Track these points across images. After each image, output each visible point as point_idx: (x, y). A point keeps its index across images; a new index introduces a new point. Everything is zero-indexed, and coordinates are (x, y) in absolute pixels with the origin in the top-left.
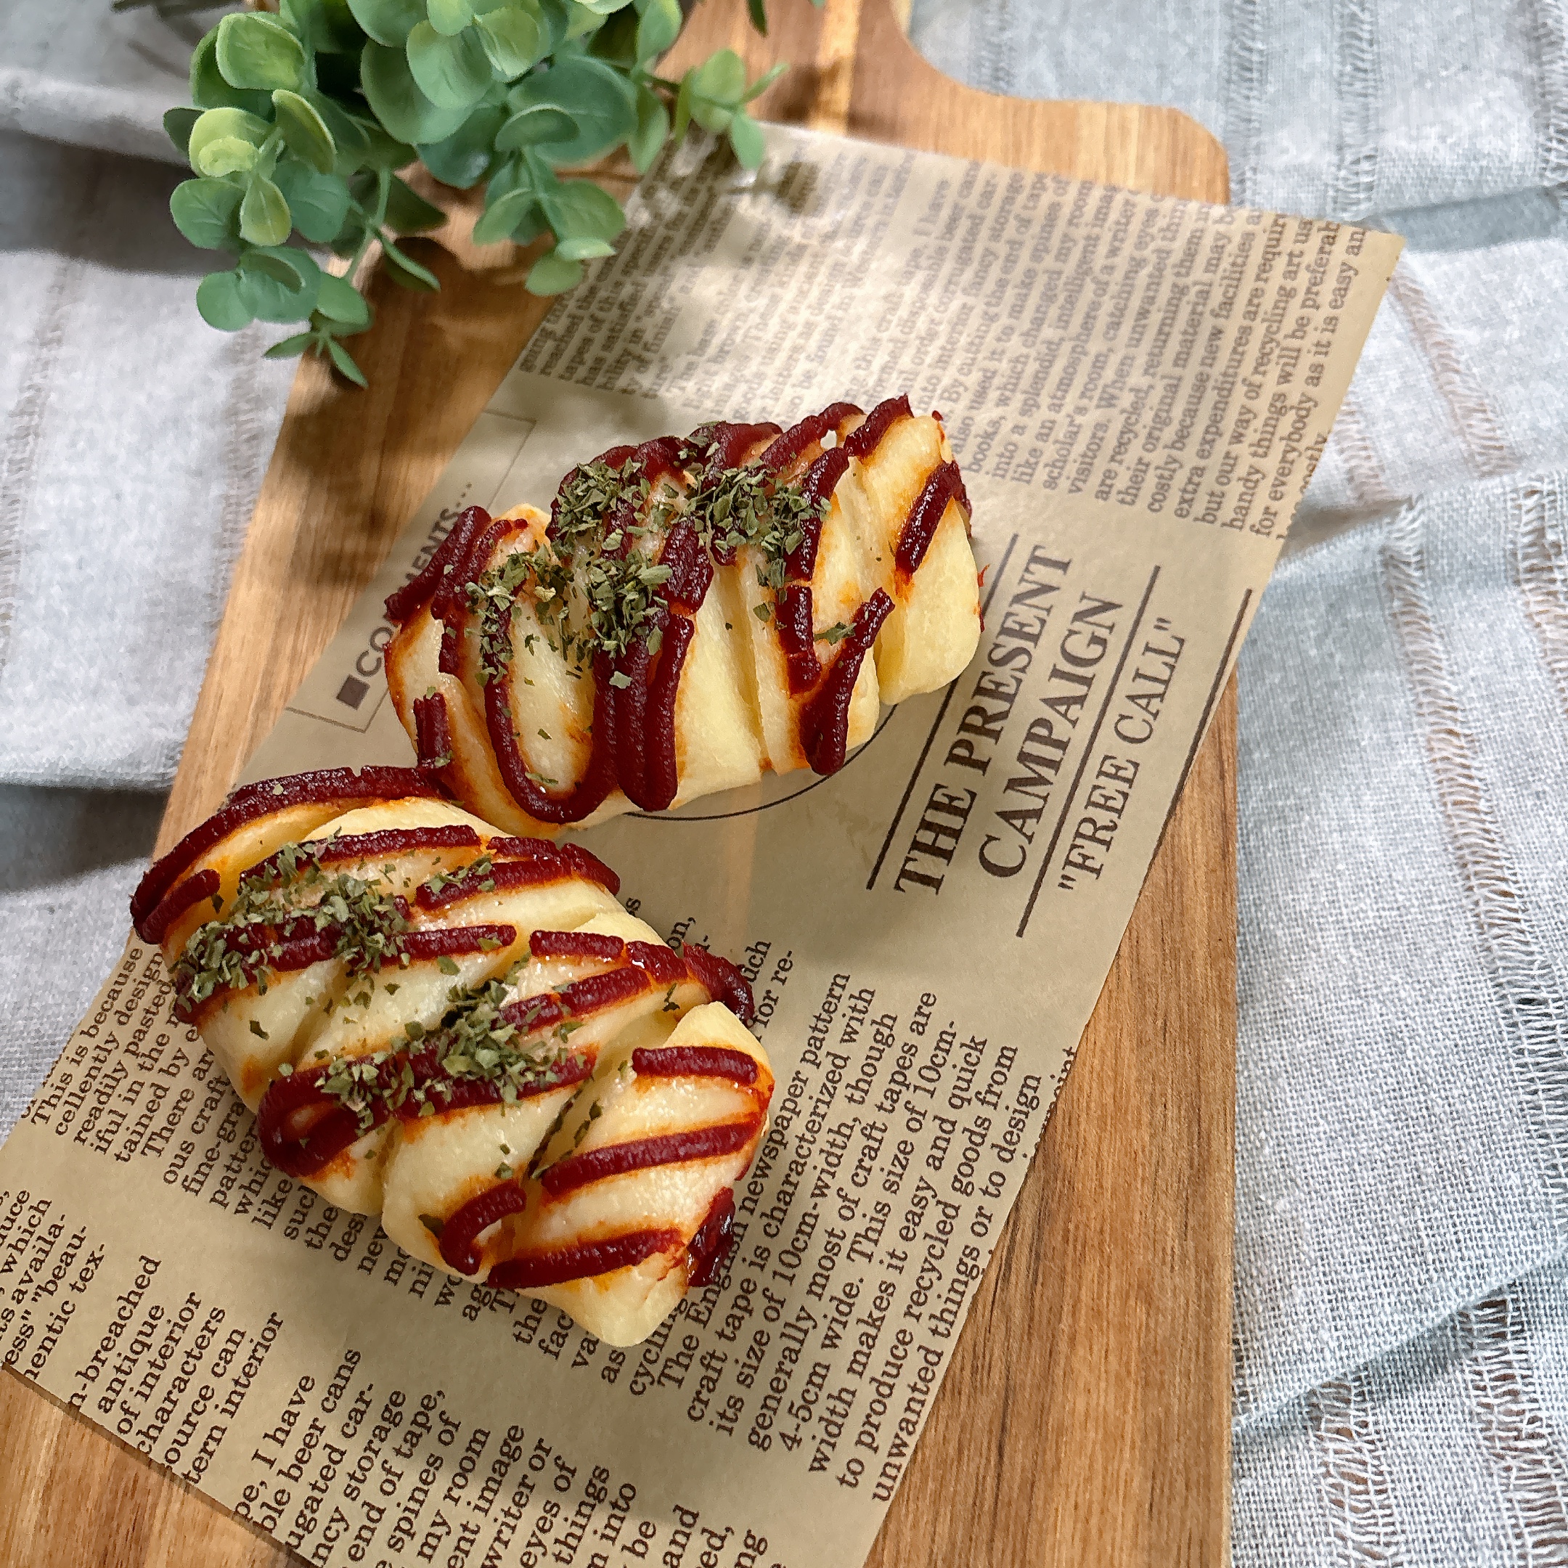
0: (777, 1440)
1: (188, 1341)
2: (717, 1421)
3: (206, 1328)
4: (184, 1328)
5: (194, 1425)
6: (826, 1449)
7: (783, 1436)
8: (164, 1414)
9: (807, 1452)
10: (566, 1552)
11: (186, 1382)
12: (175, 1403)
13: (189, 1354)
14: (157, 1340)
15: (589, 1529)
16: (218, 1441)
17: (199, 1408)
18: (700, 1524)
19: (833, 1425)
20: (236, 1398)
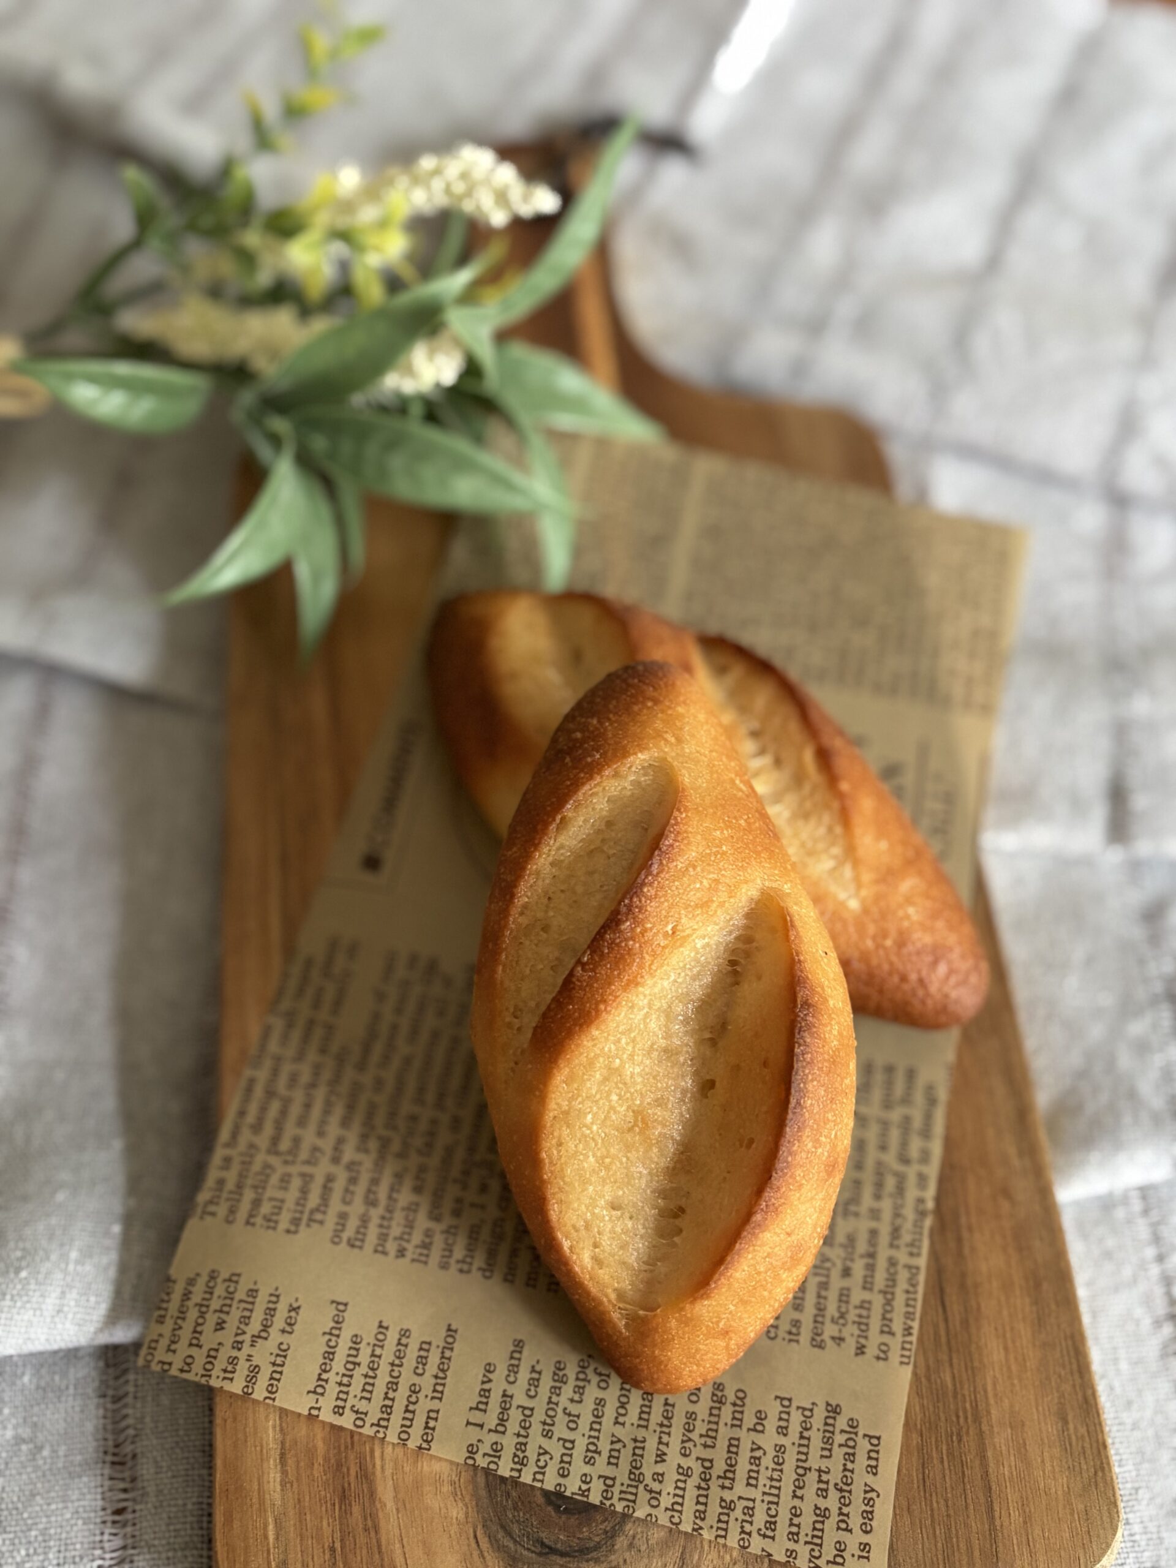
0: (829, 1343)
1: (388, 1354)
2: (788, 1337)
3: (399, 1344)
4: (382, 1347)
5: (413, 1412)
6: (863, 1341)
7: (833, 1338)
8: (387, 1409)
9: (851, 1344)
10: (709, 1442)
11: (397, 1384)
12: (393, 1400)
13: (392, 1364)
14: (364, 1357)
15: (721, 1424)
16: (436, 1419)
17: (413, 1399)
18: (794, 1404)
19: (863, 1325)
20: (439, 1388)
